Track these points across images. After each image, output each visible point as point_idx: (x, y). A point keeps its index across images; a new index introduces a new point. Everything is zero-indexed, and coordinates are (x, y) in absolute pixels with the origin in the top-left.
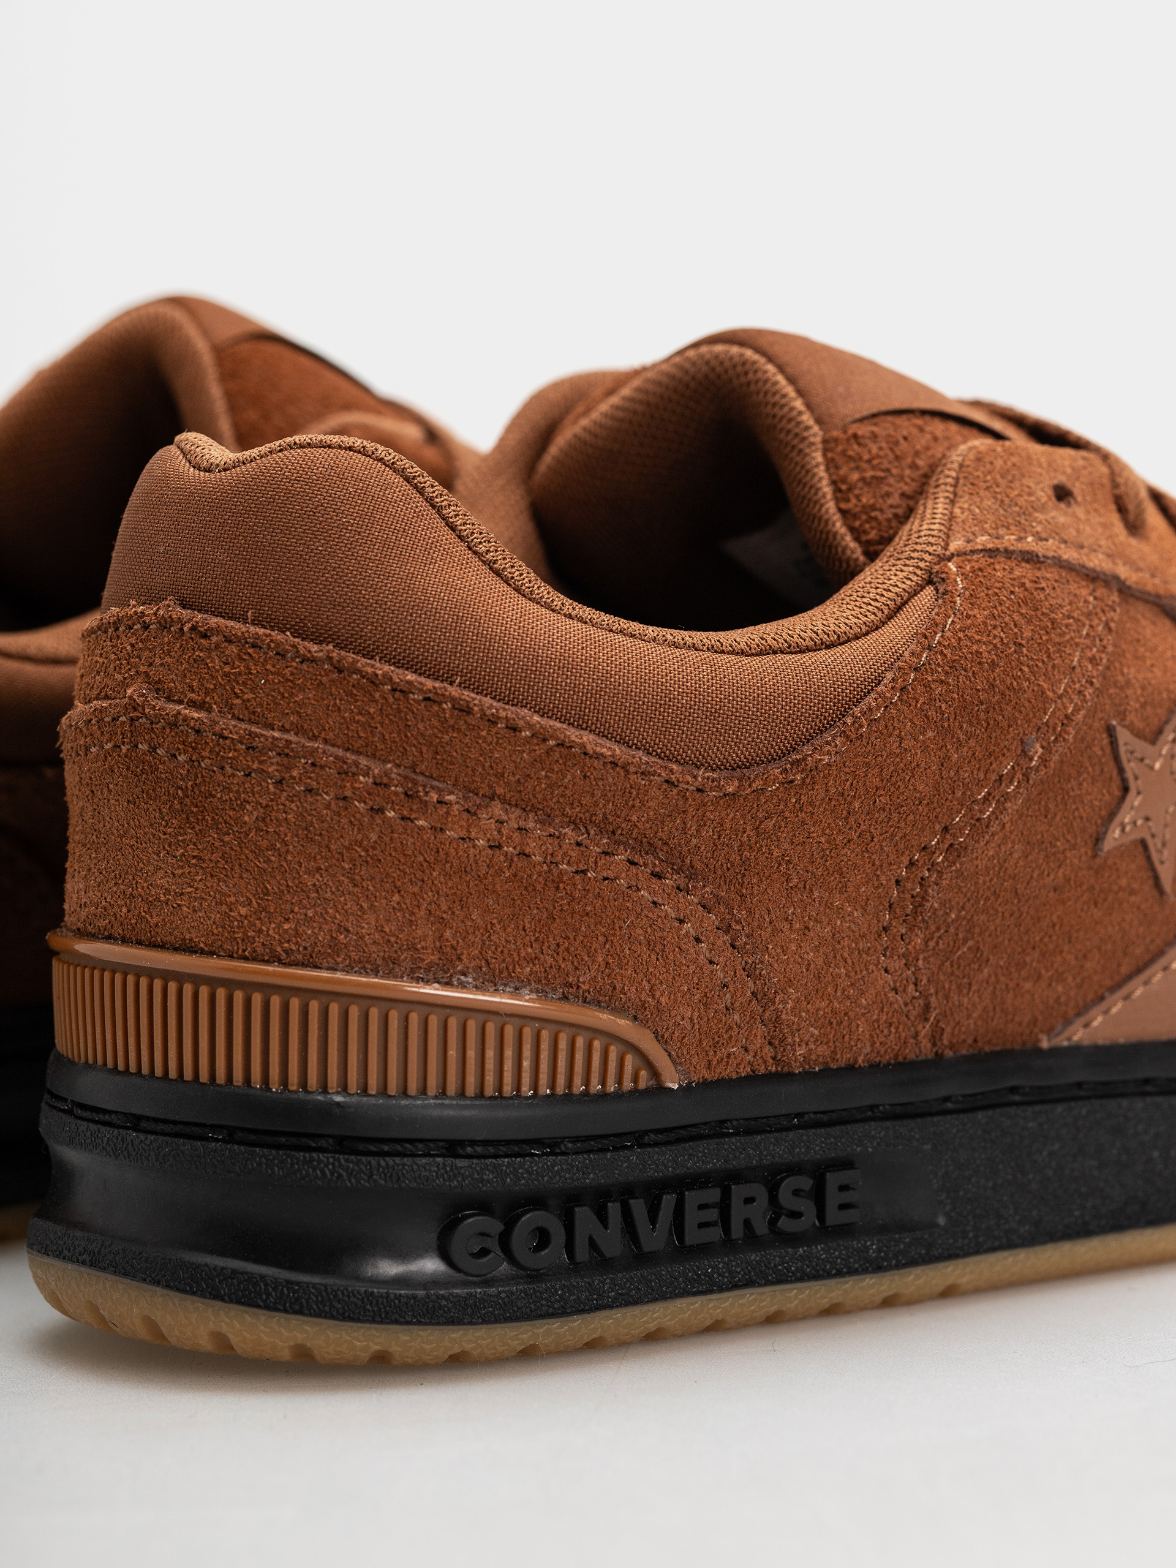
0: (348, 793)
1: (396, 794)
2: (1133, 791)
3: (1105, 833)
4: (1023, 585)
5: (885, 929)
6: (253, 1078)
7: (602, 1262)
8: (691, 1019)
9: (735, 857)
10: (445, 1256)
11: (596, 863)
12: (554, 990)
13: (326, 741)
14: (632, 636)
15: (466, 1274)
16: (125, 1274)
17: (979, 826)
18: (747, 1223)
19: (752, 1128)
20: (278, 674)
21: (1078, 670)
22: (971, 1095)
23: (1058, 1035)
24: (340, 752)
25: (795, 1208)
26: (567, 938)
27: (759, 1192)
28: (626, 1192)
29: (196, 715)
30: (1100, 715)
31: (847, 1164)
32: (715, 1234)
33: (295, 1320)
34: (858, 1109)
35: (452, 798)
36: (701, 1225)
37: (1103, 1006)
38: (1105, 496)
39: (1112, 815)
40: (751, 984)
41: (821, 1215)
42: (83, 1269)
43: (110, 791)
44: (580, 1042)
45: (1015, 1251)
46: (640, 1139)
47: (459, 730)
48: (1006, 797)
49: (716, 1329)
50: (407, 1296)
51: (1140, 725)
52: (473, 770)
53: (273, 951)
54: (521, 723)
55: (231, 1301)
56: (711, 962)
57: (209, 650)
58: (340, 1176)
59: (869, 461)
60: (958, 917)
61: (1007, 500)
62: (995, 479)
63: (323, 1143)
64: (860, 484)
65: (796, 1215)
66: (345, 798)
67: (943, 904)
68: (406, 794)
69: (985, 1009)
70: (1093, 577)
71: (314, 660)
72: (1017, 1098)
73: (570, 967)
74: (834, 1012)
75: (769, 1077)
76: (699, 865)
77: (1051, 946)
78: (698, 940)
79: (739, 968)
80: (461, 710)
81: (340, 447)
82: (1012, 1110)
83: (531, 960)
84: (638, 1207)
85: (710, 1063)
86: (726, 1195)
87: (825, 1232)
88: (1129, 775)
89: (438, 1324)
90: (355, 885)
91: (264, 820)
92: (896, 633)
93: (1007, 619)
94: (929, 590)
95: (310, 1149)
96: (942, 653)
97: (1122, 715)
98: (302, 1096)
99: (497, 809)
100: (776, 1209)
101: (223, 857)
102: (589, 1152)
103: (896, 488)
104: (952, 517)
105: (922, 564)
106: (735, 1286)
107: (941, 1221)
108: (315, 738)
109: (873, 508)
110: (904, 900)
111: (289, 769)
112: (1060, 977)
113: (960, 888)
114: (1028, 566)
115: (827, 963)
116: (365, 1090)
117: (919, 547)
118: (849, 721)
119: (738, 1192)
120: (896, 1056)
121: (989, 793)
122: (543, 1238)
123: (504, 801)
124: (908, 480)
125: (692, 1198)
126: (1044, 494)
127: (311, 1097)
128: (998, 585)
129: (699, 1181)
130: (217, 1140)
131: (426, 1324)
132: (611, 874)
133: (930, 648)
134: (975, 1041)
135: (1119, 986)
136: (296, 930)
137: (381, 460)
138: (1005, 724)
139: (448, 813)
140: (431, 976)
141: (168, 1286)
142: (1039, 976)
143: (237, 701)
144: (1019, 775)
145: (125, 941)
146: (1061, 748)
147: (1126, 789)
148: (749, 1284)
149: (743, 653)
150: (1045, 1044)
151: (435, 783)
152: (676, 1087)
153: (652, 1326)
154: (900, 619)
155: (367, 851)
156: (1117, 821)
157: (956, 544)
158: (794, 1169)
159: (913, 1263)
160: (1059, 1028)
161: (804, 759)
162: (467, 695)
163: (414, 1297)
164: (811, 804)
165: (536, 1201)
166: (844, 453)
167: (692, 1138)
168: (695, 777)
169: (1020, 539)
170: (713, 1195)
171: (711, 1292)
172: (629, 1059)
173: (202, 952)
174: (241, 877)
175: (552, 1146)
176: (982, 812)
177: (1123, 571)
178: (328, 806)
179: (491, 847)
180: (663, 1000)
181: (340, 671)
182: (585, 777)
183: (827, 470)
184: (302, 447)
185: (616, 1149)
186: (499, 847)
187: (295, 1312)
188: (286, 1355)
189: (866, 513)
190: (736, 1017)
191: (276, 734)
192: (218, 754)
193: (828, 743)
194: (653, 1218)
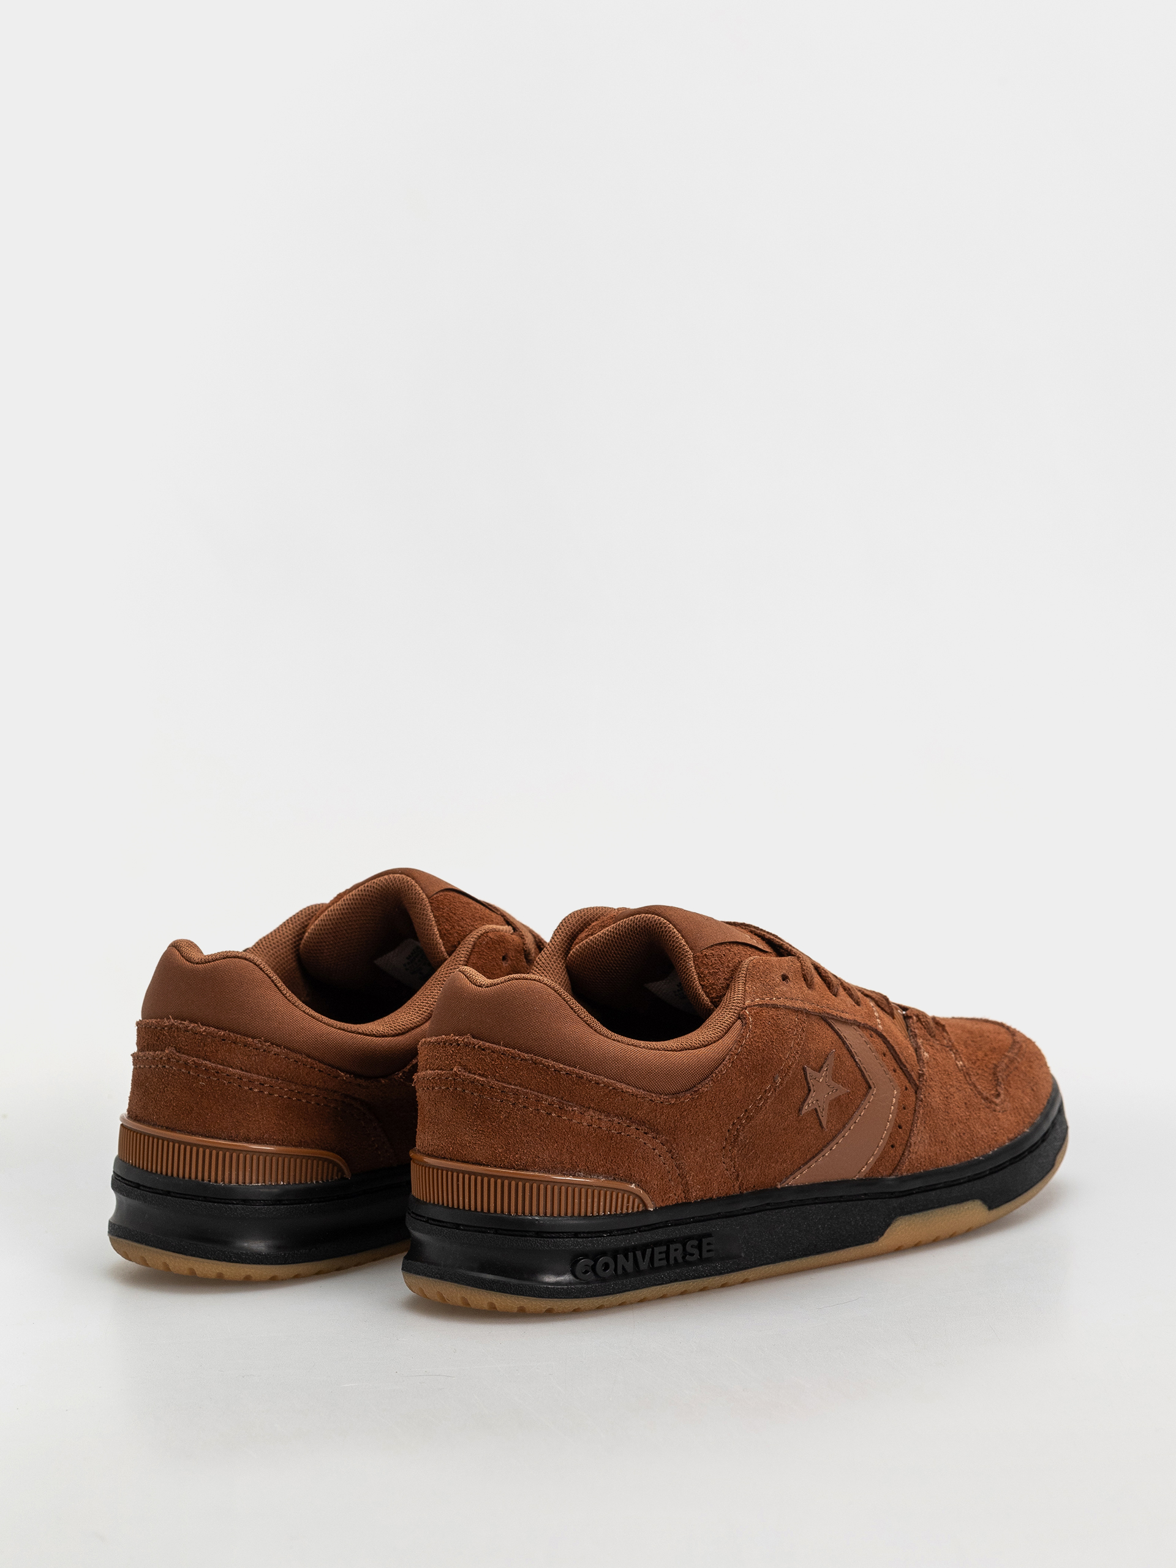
0: (539, 1108)
1: (556, 1108)
2: (812, 1091)
3: (802, 1108)
4: (773, 1018)
5: (724, 1148)
6: (505, 1210)
7: (625, 1274)
8: (657, 1185)
9: (672, 1125)
10: (574, 1274)
11: (625, 1130)
12: (611, 1176)
13: (531, 1089)
14: (636, 1046)
15: (581, 1280)
16: (456, 1282)
17: (758, 1109)
18: (675, 1259)
19: (677, 1223)
20: (513, 1065)
21: (793, 1048)
22: (753, 1207)
23: (784, 1182)
24: (536, 1093)
25: (691, 1252)
26: (615, 1157)
27: (679, 1246)
28: (634, 1249)
29: (482, 1079)
30: (800, 1064)
31: (709, 1235)
32: (664, 1263)
33: (521, 1298)
34: (713, 1214)
35: (576, 1108)
36: (660, 1260)
37: (801, 1171)
38: (799, 976)
39: (805, 1100)
40: (678, 1171)
41: (701, 1255)
42: (437, 1280)
43: (444, 1104)
44: (620, 1195)
45: (769, 1265)
46: (640, 1229)
47: (579, 1085)
48: (768, 1098)
49: (664, 1297)
50: (561, 1288)
51: (814, 1065)
52: (583, 1098)
53: (511, 1165)
54: (600, 1082)
55: (497, 1291)
56: (664, 1164)
57: (485, 1055)
58: (538, 1246)
59: (711, 965)
60: (749, 1142)
61: (765, 983)
62: (760, 975)
63: (531, 1234)
64: (708, 975)
65: (692, 1255)
66: (538, 1110)
67: (744, 1138)
68: (560, 1108)
69: (758, 1175)
70: (797, 1011)
71: (526, 1060)
72: (769, 1207)
73: (616, 1168)
74: (706, 1179)
75: (683, 1204)
76: (660, 1129)
77: (782, 1150)
78: (660, 1156)
79: (674, 1165)
80: (579, 1077)
81: (530, 979)
82: (768, 1212)
83: (603, 1166)
84: (639, 1254)
85: (663, 1200)
86: (668, 1248)
87: (701, 1260)
88: (811, 1085)
89: (571, 1298)
90: (541, 1141)
91: (508, 1118)
92: (729, 1040)
93: (768, 1032)
94: (739, 1022)
95: (526, 1236)
96: (746, 1047)
97: (808, 1063)
98: (523, 1217)
99: (591, 1112)
100: (685, 1253)
101: (492, 1131)
102: (623, 1234)
103: (723, 976)
104: (745, 991)
105: (736, 1011)
106: (671, 1282)
107: (743, 1255)
108: (527, 1088)
109: (714, 984)
110: (731, 1137)
111: (518, 1100)
112: (785, 1161)
113: (750, 1131)
114: (774, 1010)
115: (704, 1162)
116: (545, 1215)
117: (734, 1004)
118: (714, 1076)
119: (672, 1247)
120: (726, 1194)
121: (762, 1097)
122: (606, 1266)
123: (593, 1109)
124: (726, 973)
125: (657, 1250)
126: (778, 979)
127: (526, 1218)
128: (764, 1019)
129: (657, 1244)
130: (491, 1233)
131: (567, 1298)
132: (630, 1134)
133: (742, 1046)
134: (754, 1186)
135: (806, 1163)
136: (520, 1157)
137: (546, 984)
138: (768, 1072)
139: (574, 1114)
140: (568, 1173)
141: (473, 1286)
142: (778, 1161)
143: (497, 1074)
144: (772, 1090)
145: (451, 1160)
146: (787, 1079)
147: (810, 1090)
148: (676, 1280)
149: (675, 1050)
150: (779, 1187)
151: (570, 1103)
152: (652, 1210)
153: (642, 1297)
154: (729, 1034)
155: (545, 1128)
156: (806, 1103)
157: (748, 1002)
158: (690, 1238)
159: (733, 1271)
160: (784, 1180)
161: (698, 1090)
162: (582, 1072)
163: (563, 1288)
164: (700, 1105)
165: (604, 1253)
166: (702, 962)
167: (657, 1228)
168: (660, 1098)
169: (771, 999)
170: (664, 1248)
171: (662, 1284)
172: (636, 1200)
173: (484, 1165)
174: (499, 1138)
175: (610, 1233)
176: (759, 1103)
177: (807, 1006)
178: (532, 1113)
179: (588, 1125)
180: (648, 1178)
181: (535, 1064)
182: (622, 1100)
183: (695, 968)
184: (516, 979)
185: (632, 1233)
186: (591, 1125)
187: (521, 1295)
188: (516, 1310)
189: (711, 986)
190: (672, 1183)
191: (513, 1087)
192: (491, 1093)
193: (707, 1084)
194: (644, 1258)
